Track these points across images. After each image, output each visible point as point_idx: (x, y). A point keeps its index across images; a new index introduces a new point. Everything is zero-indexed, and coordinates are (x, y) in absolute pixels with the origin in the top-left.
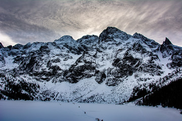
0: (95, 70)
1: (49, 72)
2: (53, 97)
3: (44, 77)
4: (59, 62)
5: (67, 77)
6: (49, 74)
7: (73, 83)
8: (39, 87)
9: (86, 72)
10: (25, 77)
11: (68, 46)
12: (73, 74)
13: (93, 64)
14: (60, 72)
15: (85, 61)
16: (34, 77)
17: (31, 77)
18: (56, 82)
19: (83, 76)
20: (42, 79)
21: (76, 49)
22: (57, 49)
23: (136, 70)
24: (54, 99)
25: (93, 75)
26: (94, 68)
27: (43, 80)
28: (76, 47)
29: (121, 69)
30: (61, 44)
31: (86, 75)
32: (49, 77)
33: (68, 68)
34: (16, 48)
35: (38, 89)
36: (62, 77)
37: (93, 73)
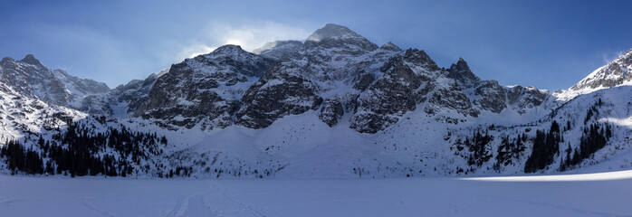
0: (312, 97)
1: (192, 107)
2: (204, 164)
3: (180, 118)
4: (217, 87)
5: (239, 116)
6: (193, 111)
7: (257, 127)
8: (164, 141)
9: (290, 100)
10: (131, 122)
11: (232, 61)
12: (256, 107)
13: (304, 83)
14: (220, 104)
15: (286, 76)
16: (153, 120)
17: (146, 121)
18: (211, 128)
19: (284, 110)
20: (175, 123)
21: (253, 67)
22: (210, 67)
23: (423, 100)
24: (208, 169)
25: (308, 108)
26: (309, 93)
27: (175, 127)
28: (252, 63)
29: (389, 94)
30: (217, 59)
31: (291, 107)
32: (193, 119)
33: (239, 97)
34: (130, 88)
35: (161, 147)
36: (227, 115)
37: (309, 104)
